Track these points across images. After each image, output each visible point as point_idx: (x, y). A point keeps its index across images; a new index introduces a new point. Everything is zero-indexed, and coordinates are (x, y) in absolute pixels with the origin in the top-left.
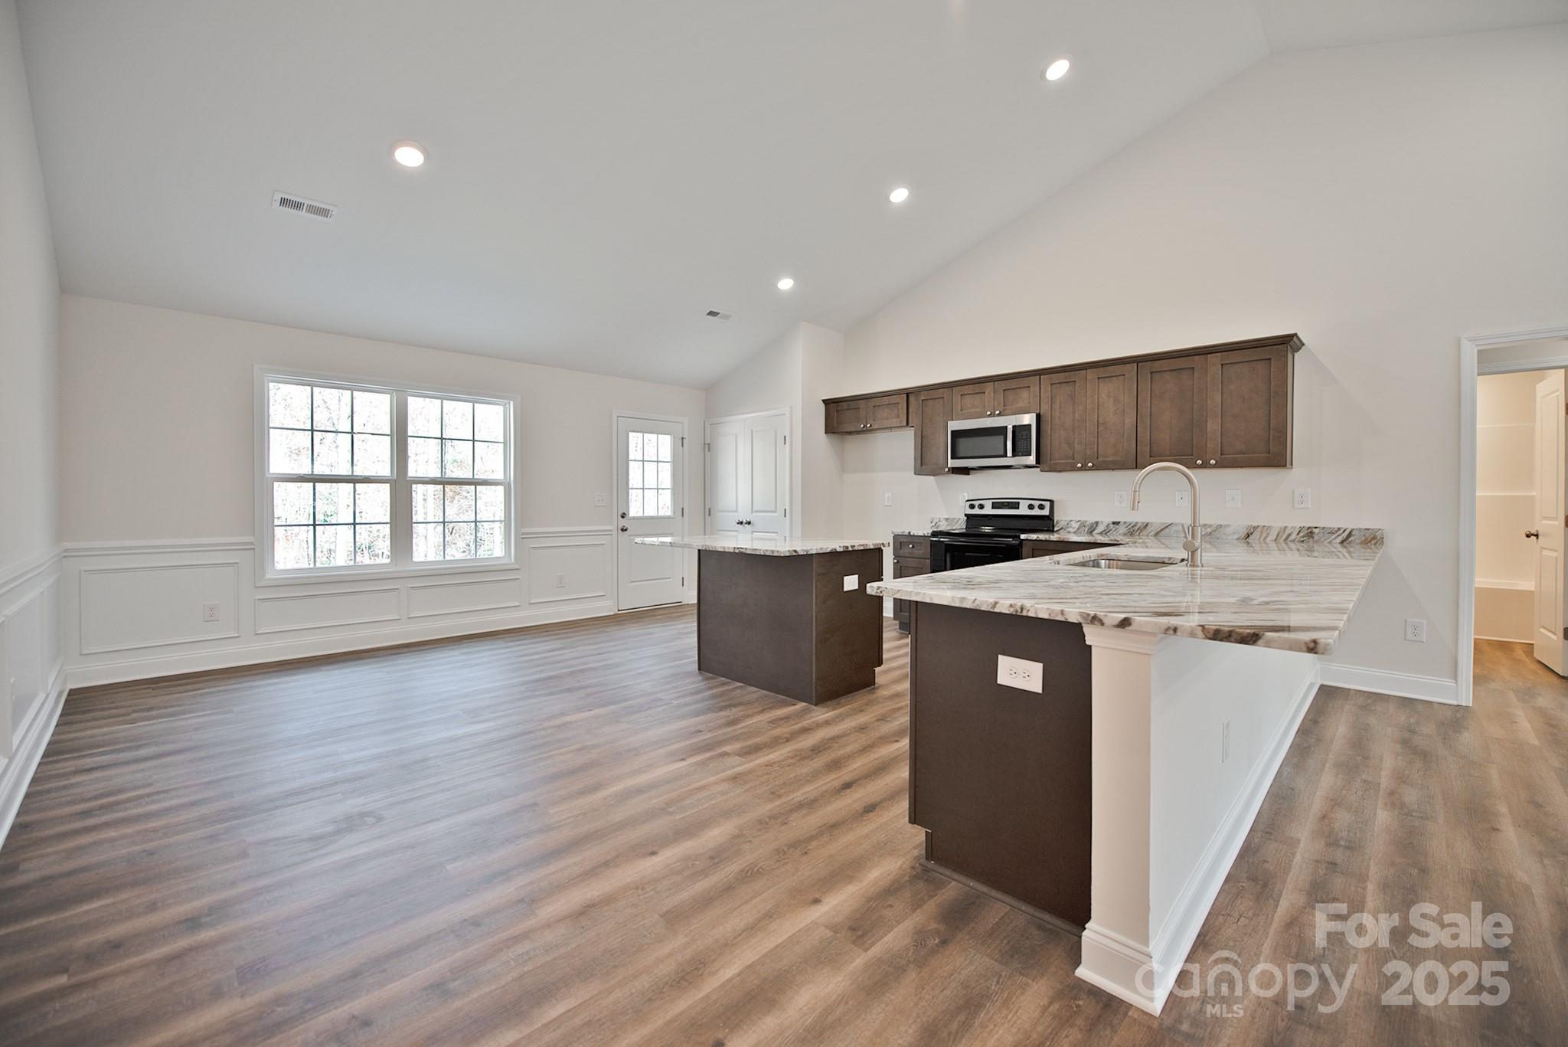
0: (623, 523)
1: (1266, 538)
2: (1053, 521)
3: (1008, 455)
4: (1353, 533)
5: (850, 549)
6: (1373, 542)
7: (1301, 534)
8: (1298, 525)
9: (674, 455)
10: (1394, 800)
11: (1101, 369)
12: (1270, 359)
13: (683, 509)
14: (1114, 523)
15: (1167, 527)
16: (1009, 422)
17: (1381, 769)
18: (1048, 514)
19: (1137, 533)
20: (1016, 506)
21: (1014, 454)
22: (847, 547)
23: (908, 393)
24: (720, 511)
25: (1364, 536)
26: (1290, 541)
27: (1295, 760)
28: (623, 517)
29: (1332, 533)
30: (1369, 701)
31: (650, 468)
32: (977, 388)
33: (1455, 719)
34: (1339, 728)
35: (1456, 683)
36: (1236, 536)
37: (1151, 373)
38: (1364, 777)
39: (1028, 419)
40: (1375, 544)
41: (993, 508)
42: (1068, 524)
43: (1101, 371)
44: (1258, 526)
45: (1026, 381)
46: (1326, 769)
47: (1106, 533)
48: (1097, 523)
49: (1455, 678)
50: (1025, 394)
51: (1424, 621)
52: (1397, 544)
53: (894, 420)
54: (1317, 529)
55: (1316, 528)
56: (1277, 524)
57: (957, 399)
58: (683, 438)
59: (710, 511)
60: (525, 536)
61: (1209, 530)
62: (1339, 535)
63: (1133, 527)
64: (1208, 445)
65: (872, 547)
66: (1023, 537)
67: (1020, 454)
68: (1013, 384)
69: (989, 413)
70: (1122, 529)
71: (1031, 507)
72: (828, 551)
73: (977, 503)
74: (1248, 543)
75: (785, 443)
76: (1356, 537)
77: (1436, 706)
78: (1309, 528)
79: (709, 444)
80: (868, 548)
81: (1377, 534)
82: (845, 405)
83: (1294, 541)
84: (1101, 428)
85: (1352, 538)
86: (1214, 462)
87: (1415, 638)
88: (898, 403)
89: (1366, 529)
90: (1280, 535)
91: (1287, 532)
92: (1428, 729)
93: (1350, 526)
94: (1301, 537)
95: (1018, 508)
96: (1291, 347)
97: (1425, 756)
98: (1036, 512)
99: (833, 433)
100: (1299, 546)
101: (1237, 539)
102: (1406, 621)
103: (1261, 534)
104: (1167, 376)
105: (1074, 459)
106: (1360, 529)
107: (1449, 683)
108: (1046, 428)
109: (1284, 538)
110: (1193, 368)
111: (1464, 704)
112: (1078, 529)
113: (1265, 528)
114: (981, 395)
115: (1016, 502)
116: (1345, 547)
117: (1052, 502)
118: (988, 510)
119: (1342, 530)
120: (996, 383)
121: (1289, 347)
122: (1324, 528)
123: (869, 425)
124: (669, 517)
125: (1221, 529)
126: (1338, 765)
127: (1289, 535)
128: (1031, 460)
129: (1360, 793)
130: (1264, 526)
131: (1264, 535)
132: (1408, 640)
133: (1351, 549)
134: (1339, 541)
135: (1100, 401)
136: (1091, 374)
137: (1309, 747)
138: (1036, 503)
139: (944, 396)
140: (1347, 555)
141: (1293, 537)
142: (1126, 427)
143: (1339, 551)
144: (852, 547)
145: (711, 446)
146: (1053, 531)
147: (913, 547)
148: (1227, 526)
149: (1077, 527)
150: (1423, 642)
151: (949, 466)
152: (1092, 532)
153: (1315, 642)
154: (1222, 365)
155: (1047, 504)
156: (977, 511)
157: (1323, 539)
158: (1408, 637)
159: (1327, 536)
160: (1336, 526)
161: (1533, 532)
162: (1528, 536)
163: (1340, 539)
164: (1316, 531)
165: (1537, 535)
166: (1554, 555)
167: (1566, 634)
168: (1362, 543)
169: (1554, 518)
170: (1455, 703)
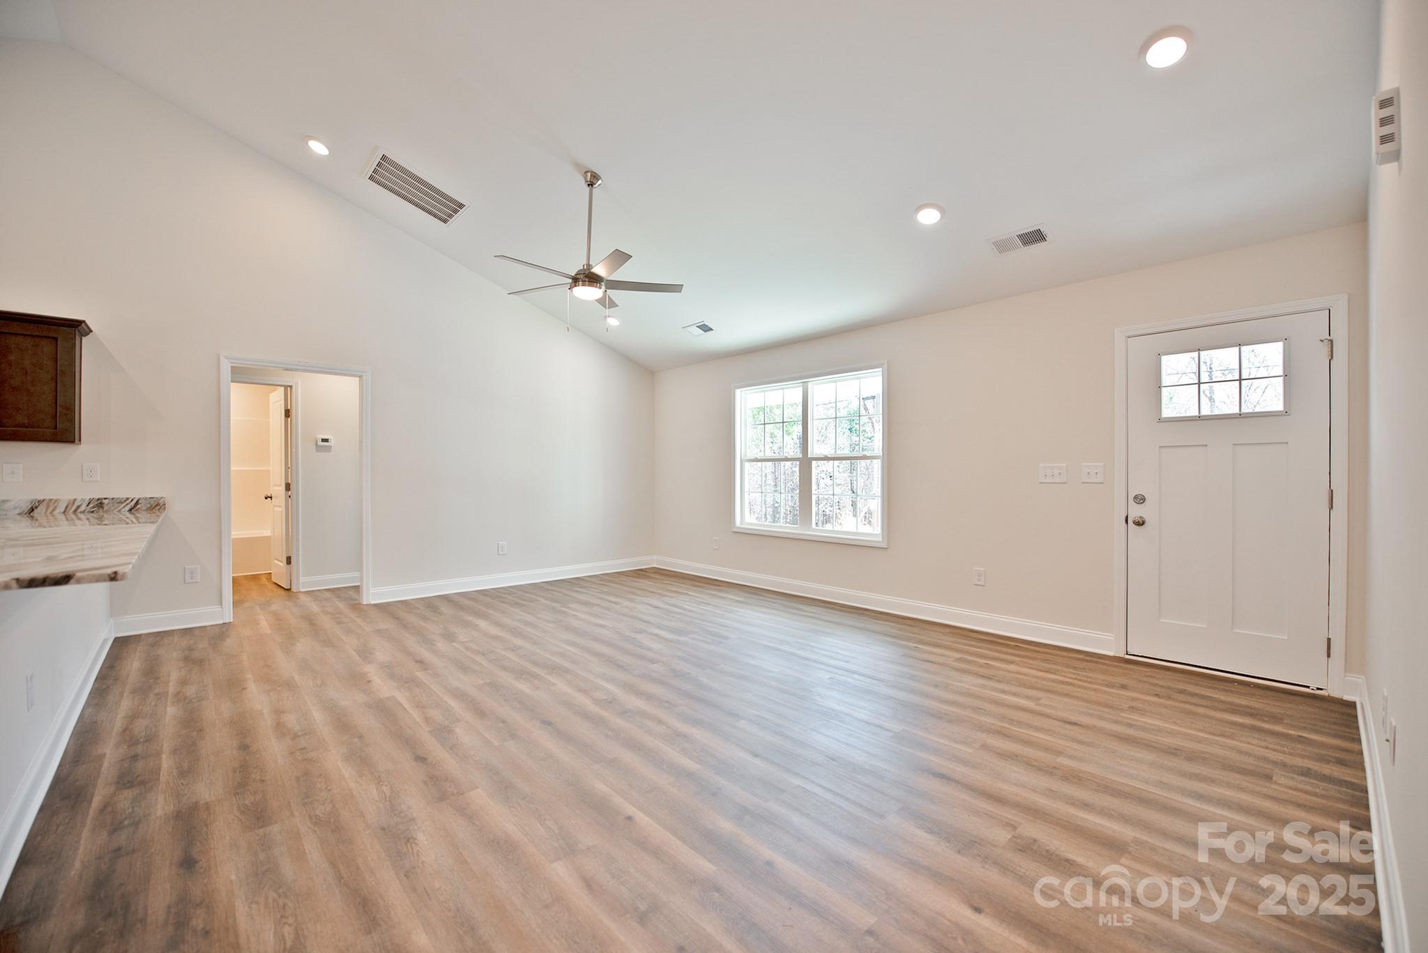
1: (53, 510)
4: (140, 502)
6: (157, 508)
7: (91, 506)
8: (87, 498)
10: (180, 697)
12: (57, 337)
17: (169, 682)
25: (149, 503)
26: (80, 512)
27: (96, 701)
29: (120, 503)
30: (158, 639)
33: (222, 631)
34: (133, 666)
35: (222, 609)
36: (18, 511)
38: (156, 691)
40: (159, 510)
44: (44, 500)
46: (125, 697)
49: (221, 604)
51: (198, 567)
52: (176, 508)
54: (107, 500)
55: (105, 499)
56: (65, 497)
62: (127, 504)
74: (32, 516)
76: (143, 505)
77: (209, 628)
78: (99, 499)
81: (159, 502)
83: (83, 512)
85: (138, 506)
87: (192, 581)
89: (150, 498)
90: (69, 507)
91: (76, 504)
92: (203, 644)
93: (137, 497)
94: (90, 508)
96: (79, 330)
97: (201, 662)
100: (89, 516)
101: (19, 513)
102: (185, 568)
103: (47, 508)
106: (146, 498)
107: (217, 608)
109: (73, 509)
111: (227, 622)
113: (52, 501)
116: (133, 514)
119: (130, 500)
121: (77, 331)
122: (113, 499)
126: (134, 692)
127: (79, 507)
129: (153, 704)
131: (51, 507)
132: (187, 583)
133: (138, 515)
134: (127, 510)
137: (108, 687)
140: (134, 520)
141: (82, 508)
143: (127, 518)
148: (8, 502)
150: (197, 582)
153: (115, 573)
157: (112, 508)
158: (187, 581)
159: (117, 505)
160: (125, 496)
161: (269, 495)
162: (266, 498)
163: (128, 507)
164: (106, 502)
165: (271, 498)
166: (280, 509)
167: (289, 561)
168: (147, 510)
169: (281, 486)
170: (222, 622)
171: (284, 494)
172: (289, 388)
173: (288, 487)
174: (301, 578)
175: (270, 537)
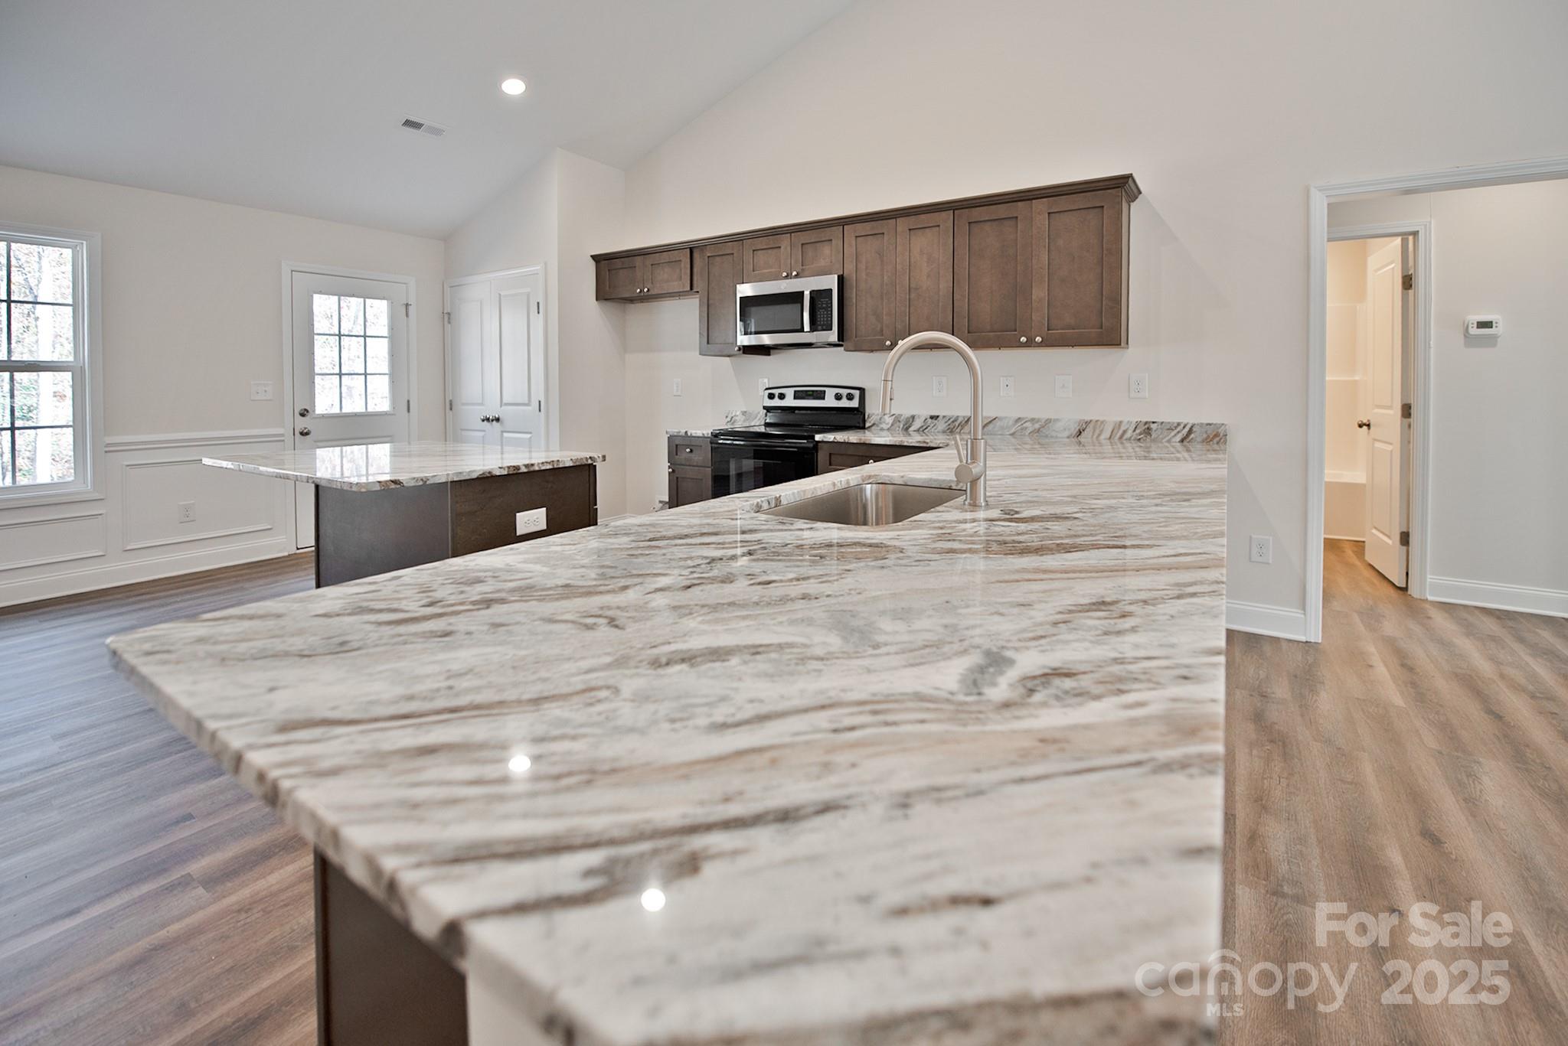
0: (302, 423)
1: (1099, 435)
2: (864, 415)
3: (805, 330)
4: (1194, 429)
5: (524, 470)
6: (1215, 440)
7: (1138, 431)
8: (1135, 420)
9: (392, 327)
11: (913, 218)
12: (1103, 207)
13: (408, 401)
14: (932, 417)
15: (990, 422)
16: (807, 285)
18: (857, 405)
19: (958, 430)
20: (821, 396)
21: (814, 327)
22: (517, 468)
23: (692, 249)
24: (463, 404)
25: (1206, 432)
26: (1126, 439)
28: (302, 415)
29: (1170, 429)
31: (352, 346)
32: (770, 241)
33: (1307, 657)
35: (1305, 614)
36: (1067, 433)
37: (969, 223)
39: (831, 282)
40: (1218, 443)
41: (795, 398)
42: (880, 419)
43: (912, 221)
44: (1091, 421)
45: (827, 233)
47: (923, 431)
48: (913, 417)
49: (1304, 609)
50: (826, 250)
51: (1271, 538)
52: (1239, 442)
53: (676, 283)
54: (1156, 425)
55: (1154, 423)
56: (1112, 418)
57: (748, 256)
58: (407, 305)
59: (451, 404)
60: (111, 449)
61: (1037, 426)
62: (1178, 432)
63: (953, 422)
64: (1033, 318)
65: (569, 464)
66: (818, 437)
67: (820, 327)
68: (810, 237)
69: (785, 274)
70: (941, 425)
71: (838, 397)
72: (475, 476)
73: (776, 392)
74: (1080, 443)
75: (539, 313)
76: (1197, 433)
77: (1282, 643)
78: (1146, 423)
79: (449, 314)
80: (561, 466)
81: (1220, 430)
82: (618, 263)
83: (1130, 439)
84: (913, 296)
85: (1192, 436)
86: (1041, 339)
87: (1260, 559)
88: (680, 261)
89: (1207, 424)
90: (1115, 431)
91: (1123, 428)
93: (1191, 421)
94: (1137, 434)
95: (824, 399)
96: (1125, 190)
98: (844, 403)
99: (606, 300)
100: (1136, 445)
101: (1068, 437)
102: (1251, 537)
103: (1094, 431)
104: (987, 227)
105: (882, 335)
106: (1202, 424)
107: (1297, 614)
108: (851, 294)
109: (1118, 434)
110: (1017, 217)
111: (1313, 641)
112: (892, 425)
113: (1099, 422)
114: (775, 250)
115: (821, 391)
116: (1186, 447)
117: (862, 390)
118: (790, 401)
119: (1182, 426)
120: (792, 234)
121: (1123, 193)
122: (1162, 423)
123: (646, 290)
124: (385, 414)
125: (1050, 424)
127: (1125, 432)
128: (833, 336)
130: (1097, 421)
131: (1097, 432)
132: (1253, 562)
133: (1192, 449)
134: (1178, 440)
135: (912, 260)
136: (902, 224)
138: (844, 392)
139: (735, 252)
140: (1187, 456)
141: (1129, 434)
142: (941, 293)
143: (1178, 451)
144: (526, 466)
145: (452, 316)
146: (864, 428)
147: (691, 451)
148: (1057, 420)
149: (891, 422)
150: (1268, 564)
151: (739, 344)
152: (907, 429)
154: (1049, 213)
155: (857, 393)
156: (776, 402)
157: (1161, 436)
158: (1253, 560)
159: (1165, 433)
160: (1177, 421)
161: (1365, 421)
162: (1360, 426)
163: (1179, 438)
164: (1154, 426)
165: (1368, 425)
166: (1389, 448)
167: (1405, 539)
168: (1203, 441)
169: (1390, 407)
170: (1303, 639)
171: (1399, 423)
172: (1411, 238)
173: (1407, 411)
174: (1429, 576)
175: (1364, 485)
